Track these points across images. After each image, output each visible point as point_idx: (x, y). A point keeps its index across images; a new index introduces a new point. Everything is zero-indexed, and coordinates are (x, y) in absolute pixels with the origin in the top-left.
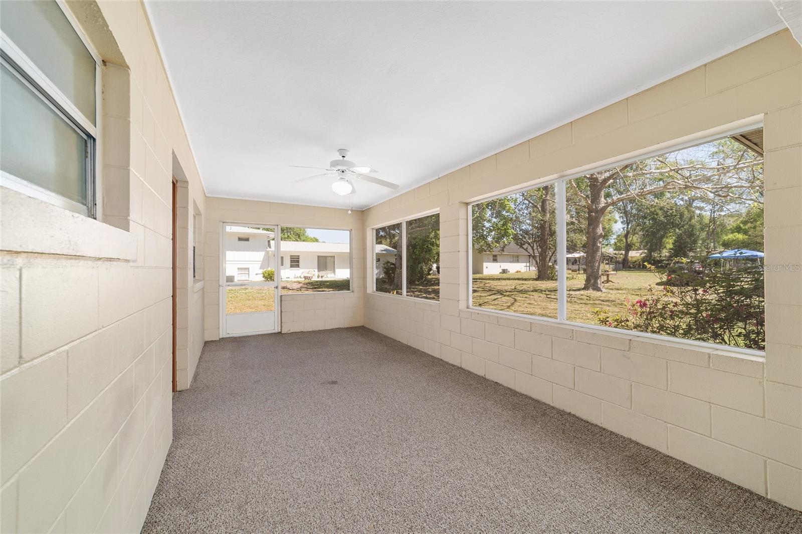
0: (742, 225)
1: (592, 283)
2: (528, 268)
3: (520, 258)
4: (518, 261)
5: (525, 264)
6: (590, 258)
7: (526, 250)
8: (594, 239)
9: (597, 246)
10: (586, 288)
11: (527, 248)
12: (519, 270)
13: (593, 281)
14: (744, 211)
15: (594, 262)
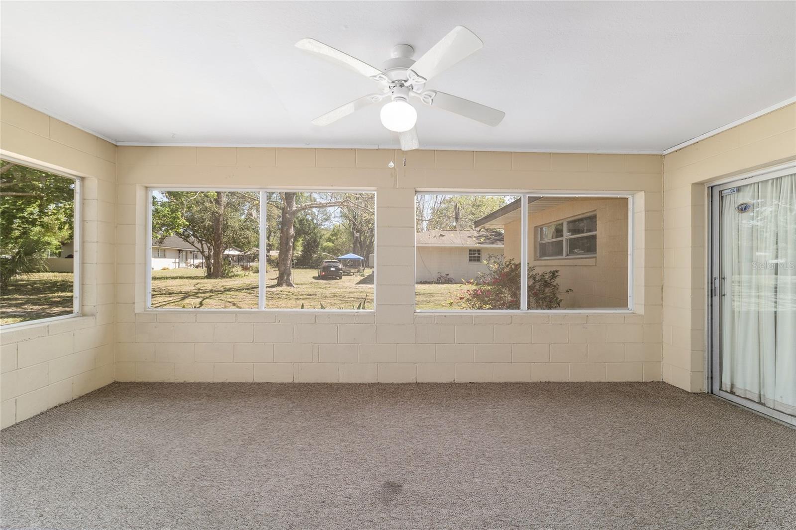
0: (331, 237)
1: (283, 279)
2: (177, 264)
3: (167, 253)
4: (164, 256)
5: (174, 259)
6: (283, 256)
7: (192, 244)
8: (288, 239)
9: (290, 245)
10: (279, 284)
11: (193, 242)
12: (167, 267)
13: (286, 278)
14: (332, 227)
15: (287, 260)
